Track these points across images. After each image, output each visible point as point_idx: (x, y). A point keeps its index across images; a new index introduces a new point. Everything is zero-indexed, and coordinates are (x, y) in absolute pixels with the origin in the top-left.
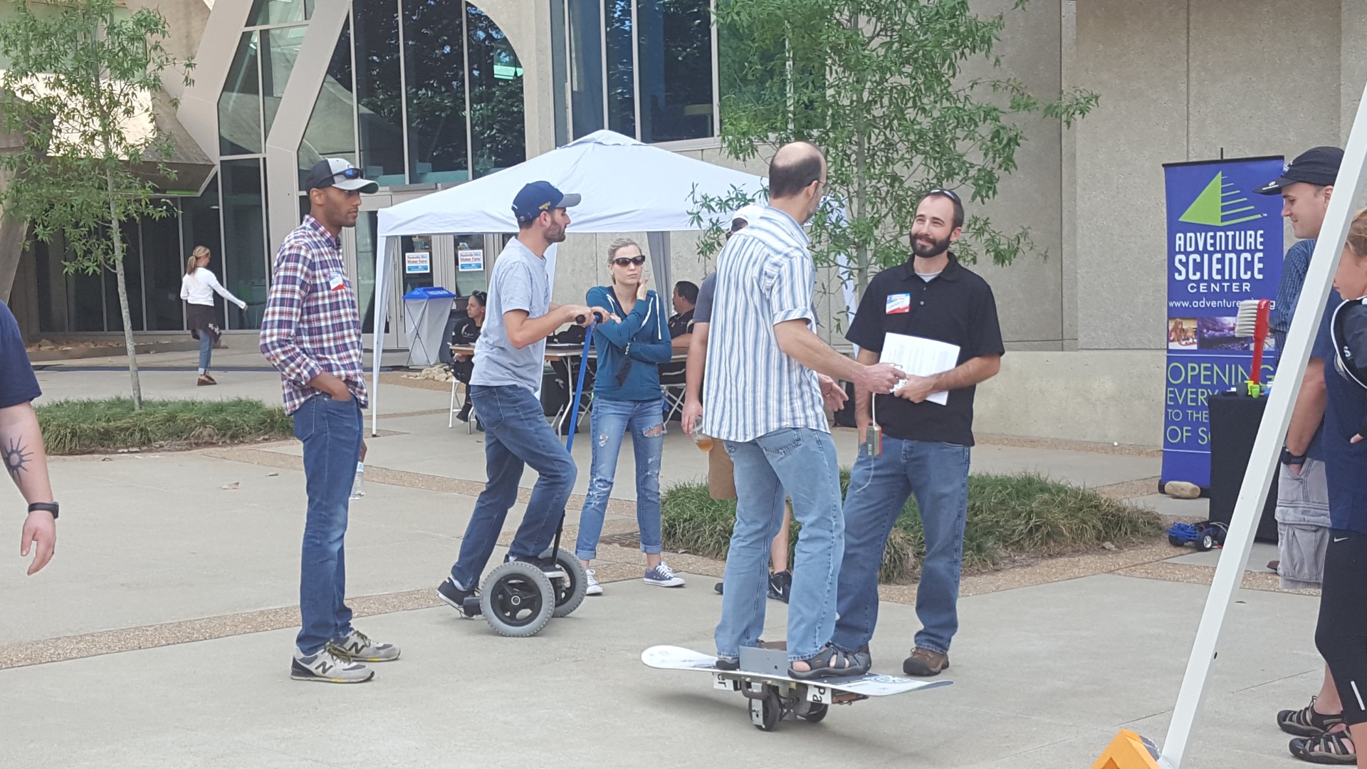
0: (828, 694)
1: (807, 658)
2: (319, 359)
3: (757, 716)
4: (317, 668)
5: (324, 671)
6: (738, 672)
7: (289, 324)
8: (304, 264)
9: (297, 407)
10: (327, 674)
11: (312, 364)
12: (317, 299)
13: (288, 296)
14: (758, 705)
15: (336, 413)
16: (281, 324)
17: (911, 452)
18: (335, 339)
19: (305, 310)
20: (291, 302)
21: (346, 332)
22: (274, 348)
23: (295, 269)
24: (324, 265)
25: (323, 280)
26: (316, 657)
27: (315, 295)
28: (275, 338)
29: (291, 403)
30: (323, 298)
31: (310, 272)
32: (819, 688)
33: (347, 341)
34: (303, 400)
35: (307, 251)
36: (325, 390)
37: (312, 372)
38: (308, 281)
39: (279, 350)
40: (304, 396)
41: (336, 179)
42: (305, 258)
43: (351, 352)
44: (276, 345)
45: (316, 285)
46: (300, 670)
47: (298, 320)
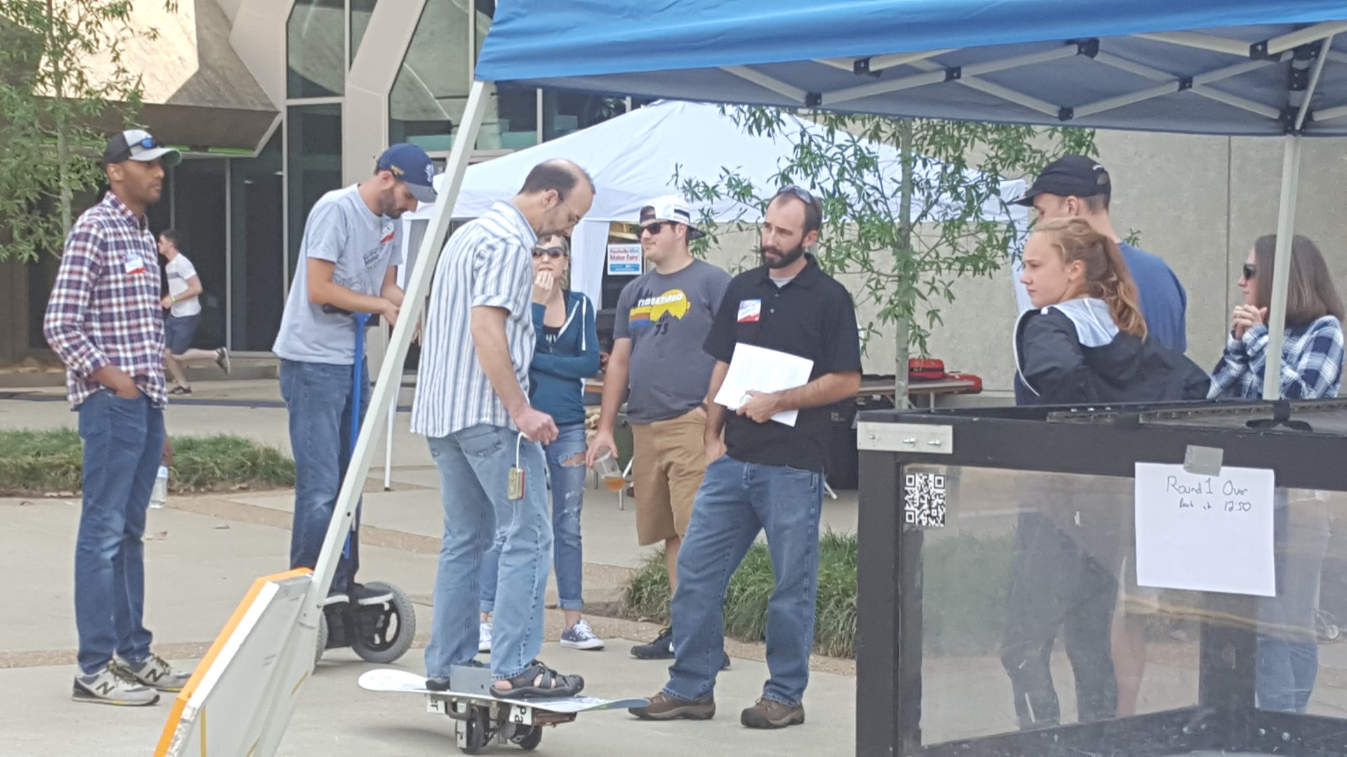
0: (529, 713)
1: (511, 677)
2: (107, 351)
3: (461, 738)
4: (98, 688)
5: (105, 692)
6: (448, 693)
7: (75, 308)
8: (94, 243)
9: (81, 401)
10: (109, 695)
11: (98, 355)
12: (109, 282)
13: (75, 277)
14: (462, 726)
15: (120, 410)
16: (66, 308)
17: (752, 478)
18: (129, 327)
19: (96, 295)
20: (78, 285)
21: (142, 321)
22: (57, 334)
23: (84, 249)
24: (120, 245)
25: (117, 262)
26: (97, 677)
27: (106, 278)
28: (59, 323)
29: (75, 397)
30: (116, 281)
31: (101, 253)
32: (521, 707)
33: (144, 330)
34: (87, 393)
35: (98, 230)
36: (109, 385)
37: (96, 363)
38: (98, 262)
39: (62, 336)
40: (88, 389)
41: (133, 151)
42: (96, 237)
43: (146, 343)
44: (59, 330)
45: (107, 267)
46: (82, 692)
47: (86, 304)
